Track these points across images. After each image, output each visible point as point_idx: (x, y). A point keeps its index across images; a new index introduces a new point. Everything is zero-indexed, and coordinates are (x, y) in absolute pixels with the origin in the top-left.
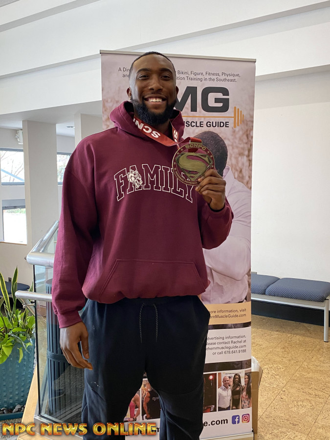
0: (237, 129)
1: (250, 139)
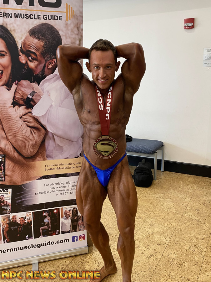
0: (69, 22)
1: (80, 31)
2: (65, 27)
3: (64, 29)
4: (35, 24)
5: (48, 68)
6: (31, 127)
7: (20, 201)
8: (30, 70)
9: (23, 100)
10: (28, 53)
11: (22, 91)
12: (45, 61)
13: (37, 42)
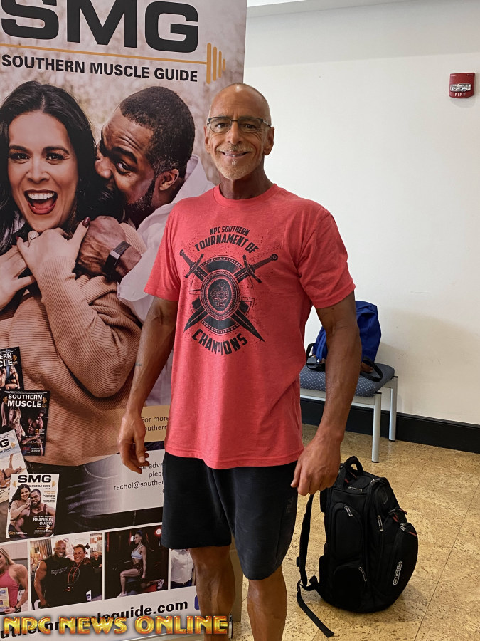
2: (204, 97)
3: (201, 102)
4: (137, 89)
5: (161, 189)
6: (113, 326)
7: (77, 504)
8: (119, 193)
9: (100, 262)
10: (115, 155)
11: (99, 242)
12: (155, 173)
13: (139, 130)
